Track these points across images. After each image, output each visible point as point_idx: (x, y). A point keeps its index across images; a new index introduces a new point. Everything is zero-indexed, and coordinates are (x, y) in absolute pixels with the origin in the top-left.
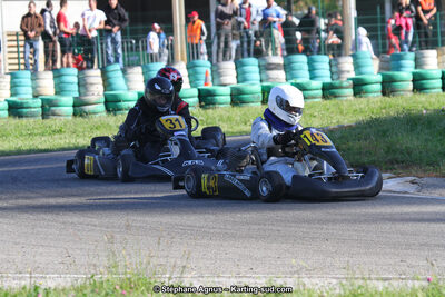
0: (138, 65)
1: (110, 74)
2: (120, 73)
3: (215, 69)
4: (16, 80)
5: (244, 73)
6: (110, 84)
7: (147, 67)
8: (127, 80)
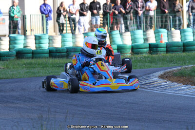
0: (129, 31)
1: (114, 36)
2: (119, 35)
3: (169, 33)
4: (64, 38)
5: (185, 36)
6: (114, 41)
7: (134, 32)
8: (122, 39)
